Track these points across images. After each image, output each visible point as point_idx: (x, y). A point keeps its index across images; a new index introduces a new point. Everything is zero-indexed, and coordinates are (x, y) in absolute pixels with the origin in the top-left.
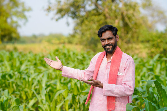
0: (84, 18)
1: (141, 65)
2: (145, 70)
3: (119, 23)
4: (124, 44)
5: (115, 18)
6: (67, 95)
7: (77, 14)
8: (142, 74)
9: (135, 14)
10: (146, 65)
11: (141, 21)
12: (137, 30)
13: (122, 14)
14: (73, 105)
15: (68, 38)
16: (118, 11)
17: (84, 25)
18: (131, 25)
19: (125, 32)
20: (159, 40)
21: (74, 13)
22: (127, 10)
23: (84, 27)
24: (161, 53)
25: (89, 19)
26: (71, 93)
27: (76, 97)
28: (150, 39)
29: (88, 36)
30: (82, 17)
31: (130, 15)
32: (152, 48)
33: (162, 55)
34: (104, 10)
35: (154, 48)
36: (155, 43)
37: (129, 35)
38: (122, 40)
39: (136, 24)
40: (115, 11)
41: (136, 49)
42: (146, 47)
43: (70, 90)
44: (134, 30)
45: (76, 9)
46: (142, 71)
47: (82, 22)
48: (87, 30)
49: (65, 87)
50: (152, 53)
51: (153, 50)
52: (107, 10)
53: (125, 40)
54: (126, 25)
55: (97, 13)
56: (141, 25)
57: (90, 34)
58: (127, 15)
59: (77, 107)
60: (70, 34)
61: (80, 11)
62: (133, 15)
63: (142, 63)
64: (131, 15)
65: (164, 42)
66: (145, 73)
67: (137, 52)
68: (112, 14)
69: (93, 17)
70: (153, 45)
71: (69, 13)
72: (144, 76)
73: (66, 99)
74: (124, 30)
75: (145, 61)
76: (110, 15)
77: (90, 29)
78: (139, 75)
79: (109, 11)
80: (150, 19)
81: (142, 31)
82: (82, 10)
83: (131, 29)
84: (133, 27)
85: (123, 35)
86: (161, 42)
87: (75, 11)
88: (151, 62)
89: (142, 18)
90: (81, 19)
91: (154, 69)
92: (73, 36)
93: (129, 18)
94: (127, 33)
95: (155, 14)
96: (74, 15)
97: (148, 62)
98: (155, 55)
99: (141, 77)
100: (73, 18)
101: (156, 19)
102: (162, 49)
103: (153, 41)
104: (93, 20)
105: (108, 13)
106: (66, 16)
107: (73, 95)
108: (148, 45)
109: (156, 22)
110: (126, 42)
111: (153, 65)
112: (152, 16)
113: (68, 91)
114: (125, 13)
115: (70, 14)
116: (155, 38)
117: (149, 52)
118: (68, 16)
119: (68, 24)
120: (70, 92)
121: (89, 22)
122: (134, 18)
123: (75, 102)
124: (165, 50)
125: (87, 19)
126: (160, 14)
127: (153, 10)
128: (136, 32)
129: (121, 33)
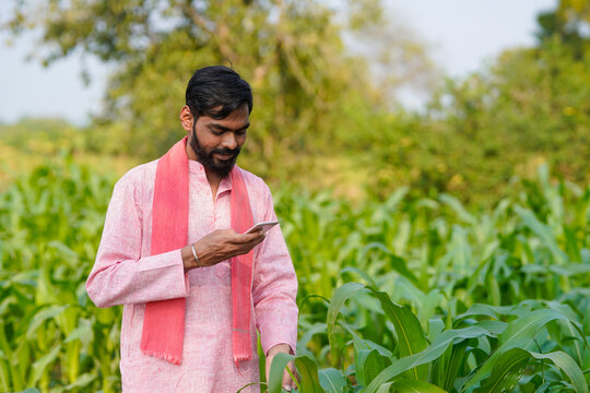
0: (144, 57)
1: (342, 224)
2: (354, 240)
3: (266, 77)
4: (283, 150)
5: (254, 61)
6: (72, 323)
7: (119, 43)
8: (344, 254)
9: (326, 48)
10: (361, 224)
11: (346, 76)
12: (331, 105)
13: (279, 47)
14: (97, 363)
15: (86, 131)
16: (263, 34)
17: (141, 83)
18: (309, 87)
19: (290, 112)
20: (406, 142)
21: (106, 40)
22: (296, 34)
23: (143, 91)
24: (414, 185)
25: (160, 63)
26: (88, 317)
27: (105, 331)
28: (376, 134)
29: (158, 122)
30: (137, 52)
31: (307, 51)
32: (384, 167)
33: (417, 193)
34: (217, 31)
35: (390, 166)
36: (393, 149)
37: (304, 123)
38: (279, 139)
39: (326, 83)
40: (255, 35)
41: (326, 171)
42: (364, 165)
43: (84, 309)
44: (319, 104)
45: (114, 26)
46: (344, 244)
47: (137, 71)
48: (152, 103)
49: (68, 296)
50: (383, 184)
51: (387, 174)
52: (225, 32)
53: (287, 140)
54: (291, 86)
55: (190, 42)
56: (345, 87)
57: (165, 117)
58: (295, 50)
59: (109, 368)
60: (91, 115)
61: (130, 33)
62: (319, 52)
63: (345, 217)
64: (310, 52)
65: (425, 146)
66: (355, 251)
67: (328, 181)
68: (242, 48)
69: (176, 56)
70: (386, 158)
71: (90, 38)
72: (351, 261)
73: (69, 339)
74: (286, 105)
75: (356, 211)
76: (235, 50)
77: (162, 99)
78: (334, 258)
79: (232, 37)
80: (375, 74)
81: (347, 107)
82: (138, 28)
83: (309, 101)
84: (317, 92)
85: (280, 121)
86: (415, 146)
87: (111, 32)
88: (379, 215)
89: (350, 62)
90: (134, 62)
91: (389, 238)
92: (104, 123)
93: (304, 62)
94: (297, 114)
95: (395, 54)
96: (110, 48)
97: (366, 214)
98: (393, 190)
99: (343, 264)
100: (105, 58)
101: (399, 72)
102: (415, 174)
103: (387, 142)
104: (174, 67)
105: (228, 42)
106: (80, 49)
107: (98, 322)
108: (367, 157)
109: (397, 83)
110: (291, 147)
111: (385, 225)
112: (385, 61)
113: (78, 310)
114: (288, 43)
115: (94, 45)
116: (393, 135)
117: (372, 181)
118: (87, 49)
119: (86, 78)
120: (84, 314)
121: (162, 72)
122: (319, 63)
123: (101, 352)
124: (425, 176)
125: (152, 60)
126: (414, 57)
127: (389, 40)
128: (325, 112)
129: (275, 114)
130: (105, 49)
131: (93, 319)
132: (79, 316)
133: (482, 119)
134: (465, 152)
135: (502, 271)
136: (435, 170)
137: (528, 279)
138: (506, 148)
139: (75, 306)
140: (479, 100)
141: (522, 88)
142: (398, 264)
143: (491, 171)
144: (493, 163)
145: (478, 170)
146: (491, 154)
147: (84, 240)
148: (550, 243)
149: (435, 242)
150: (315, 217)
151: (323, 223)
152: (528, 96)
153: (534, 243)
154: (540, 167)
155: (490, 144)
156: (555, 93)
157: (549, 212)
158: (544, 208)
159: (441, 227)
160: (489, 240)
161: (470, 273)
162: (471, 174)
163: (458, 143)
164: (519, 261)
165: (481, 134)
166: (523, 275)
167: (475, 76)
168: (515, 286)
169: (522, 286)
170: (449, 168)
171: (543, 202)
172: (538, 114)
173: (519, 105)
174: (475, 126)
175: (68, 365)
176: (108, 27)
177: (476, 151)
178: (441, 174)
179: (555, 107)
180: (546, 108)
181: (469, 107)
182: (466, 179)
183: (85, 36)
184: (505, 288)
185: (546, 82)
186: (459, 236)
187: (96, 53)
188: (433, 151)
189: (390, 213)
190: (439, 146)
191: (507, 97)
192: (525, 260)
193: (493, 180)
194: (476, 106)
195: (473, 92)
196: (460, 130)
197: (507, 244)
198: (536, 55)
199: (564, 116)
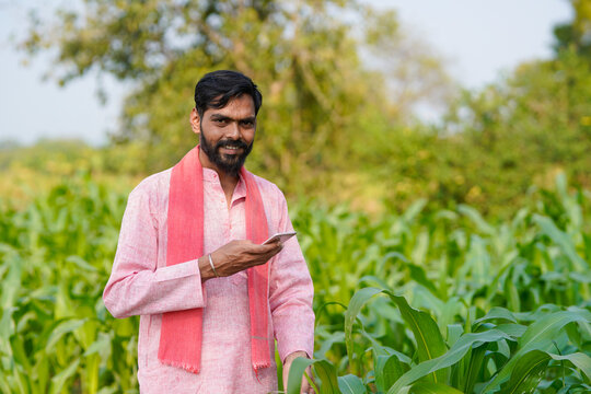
0: (160, 75)
1: (361, 237)
2: (373, 252)
3: (282, 93)
4: (301, 167)
5: (269, 77)
6: (92, 336)
7: (135, 61)
8: (362, 266)
9: (341, 63)
10: (380, 236)
11: (362, 89)
12: (348, 119)
13: (295, 63)
14: (117, 377)
15: (104, 150)
16: (278, 50)
17: (157, 100)
18: (325, 102)
19: (307, 126)
20: (423, 154)
21: (122, 58)
22: (312, 49)
24: (432, 198)
25: (176, 80)
26: (106, 332)
27: (124, 343)
28: (394, 148)
29: (175, 139)
30: (153, 70)
31: (322, 66)
32: (402, 180)
33: (435, 205)
34: (232, 48)
35: (408, 180)
36: (411, 162)
37: (321, 137)
38: (296, 154)
39: (343, 98)
40: (270, 51)
41: (345, 186)
42: (382, 178)
43: (103, 323)
44: (335, 119)
45: (130, 44)
46: (362, 256)
47: (154, 89)
48: (168, 120)
49: (87, 310)
50: (401, 197)
51: (405, 187)
52: (240, 48)
53: (304, 156)
54: (308, 101)
55: (206, 60)
56: (362, 103)
58: (311, 65)
59: (129, 383)
60: (108, 133)
61: (146, 51)
62: (334, 67)
63: (363, 230)
64: (326, 66)
65: (442, 159)
66: (374, 263)
67: (345, 195)
68: (259, 63)
70: (404, 172)
71: (106, 57)
72: (371, 272)
73: (88, 353)
74: (303, 120)
75: (374, 223)
76: (251, 66)
77: (179, 116)
78: (353, 270)
79: (248, 53)
80: (391, 89)
81: (363, 121)
82: (153, 46)
83: (325, 116)
84: (333, 107)
85: (297, 136)
86: (432, 159)
87: (128, 50)
88: (397, 227)
89: (365, 75)
90: (150, 80)
91: (407, 249)
92: (121, 142)
93: (320, 77)
94: (313, 129)
95: (412, 69)
96: (126, 66)
97: (385, 227)
98: (410, 202)
100: (121, 76)
101: (415, 87)
102: (433, 187)
103: (405, 155)
104: (190, 85)
105: (244, 58)
106: (96, 68)
107: (117, 336)
108: (384, 171)
109: (414, 98)
110: (308, 163)
111: (404, 237)
112: (401, 76)
113: (98, 324)
114: (304, 57)
115: (110, 63)
116: (411, 148)
117: (390, 194)
118: (103, 68)
119: (102, 97)
120: (103, 328)
121: (178, 89)
122: (335, 78)
123: (121, 366)
124: (443, 188)
125: (168, 78)
126: (429, 70)
127: (405, 55)
128: (342, 126)
129: (291, 130)
130: (121, 67)
131: (112, 334)
132: (98, 330)
133: (500, 131)
134: (483, 165)
135: (521, 279)
136: (453, 182)
137: (548, 287)
138: (525, 159)
139: (95, 319)
140: (496, 111)
141: (540, 98)
142: (417, 273)
143: (510, 183)
144: (511, 174)
145: (497, 181)
146: (509, 165)
147: (103, 256)
148: (569, 251)
149: (454, 253)
150: (334, 231)
151: (341, 236)
152: (546, 107)
153: (553, 252)
154: (558, 178)
155: (507, 156)
156: (572, 103)
157: (568, 221)
158: (563, 217)
159: (460, 238)
160: (508, 250)
161: (488, 282)
162: (489, 186)
163: (475, 155)
164: (539, 269)
165: (499, 146)
166: (542, 283)
167: (492, 87)
168: (535, 293)
169: (542, 294)
170: (467, 180)
171: (562, 211)
172: (555, 123)
173: (536, 115)
174: (493, 138)
175: (88, 380)
176: (124, 45)
177: (494, 162)
178: (459, 186)
179: (572, 117)
180: (563, 118)
181: (486, 119)
182: (484, 191)
183: (101, 55)
184: (525, 296)
185: (563, 93)
186: (478, 245)
187: (112, 71)
188: (451, 164)
189: (409, 225)
190: (456, 158)
191: (523, 108)
192: (544, 269)
193: (511, 192)
194: (494, 118)
195: (489, 103)
196: (477, 142)
197: (526, 252)
198: (551, 67)
199: (581, 126)
